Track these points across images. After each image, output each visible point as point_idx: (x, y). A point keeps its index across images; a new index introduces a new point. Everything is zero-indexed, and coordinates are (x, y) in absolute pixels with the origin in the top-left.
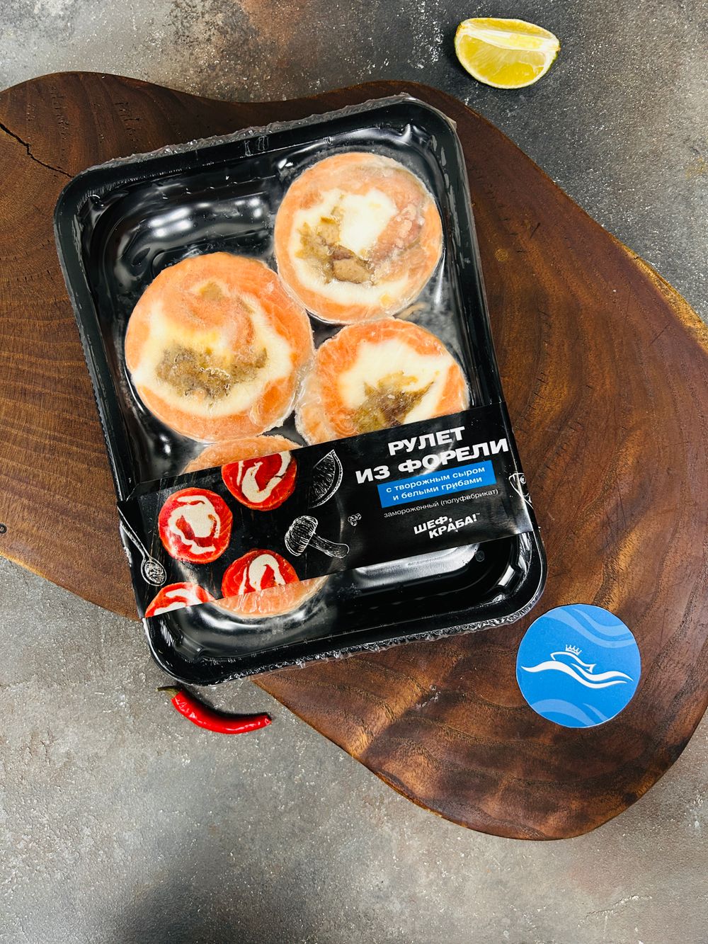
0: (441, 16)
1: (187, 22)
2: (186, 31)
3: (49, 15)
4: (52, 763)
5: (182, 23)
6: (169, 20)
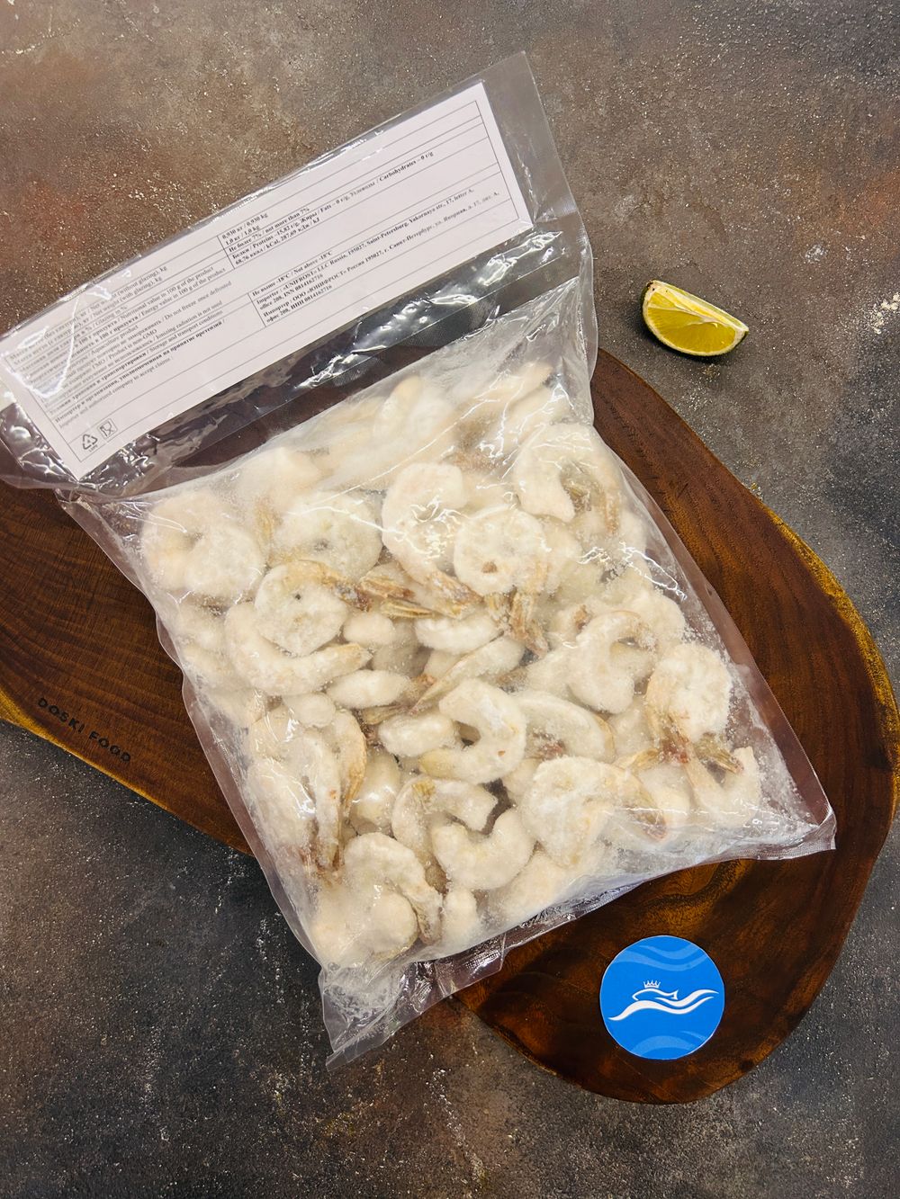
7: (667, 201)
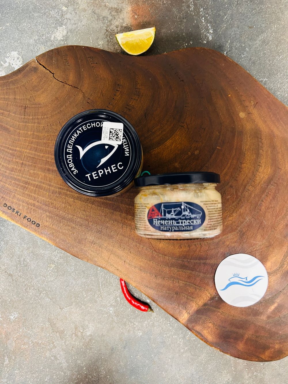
0: (211, 22)
1: (112, 36)
2: (111, 40)
3: (57, 40)
4: (84, 340)
5: (109, 37)
6: (105, 36)
7: (73, 334)
